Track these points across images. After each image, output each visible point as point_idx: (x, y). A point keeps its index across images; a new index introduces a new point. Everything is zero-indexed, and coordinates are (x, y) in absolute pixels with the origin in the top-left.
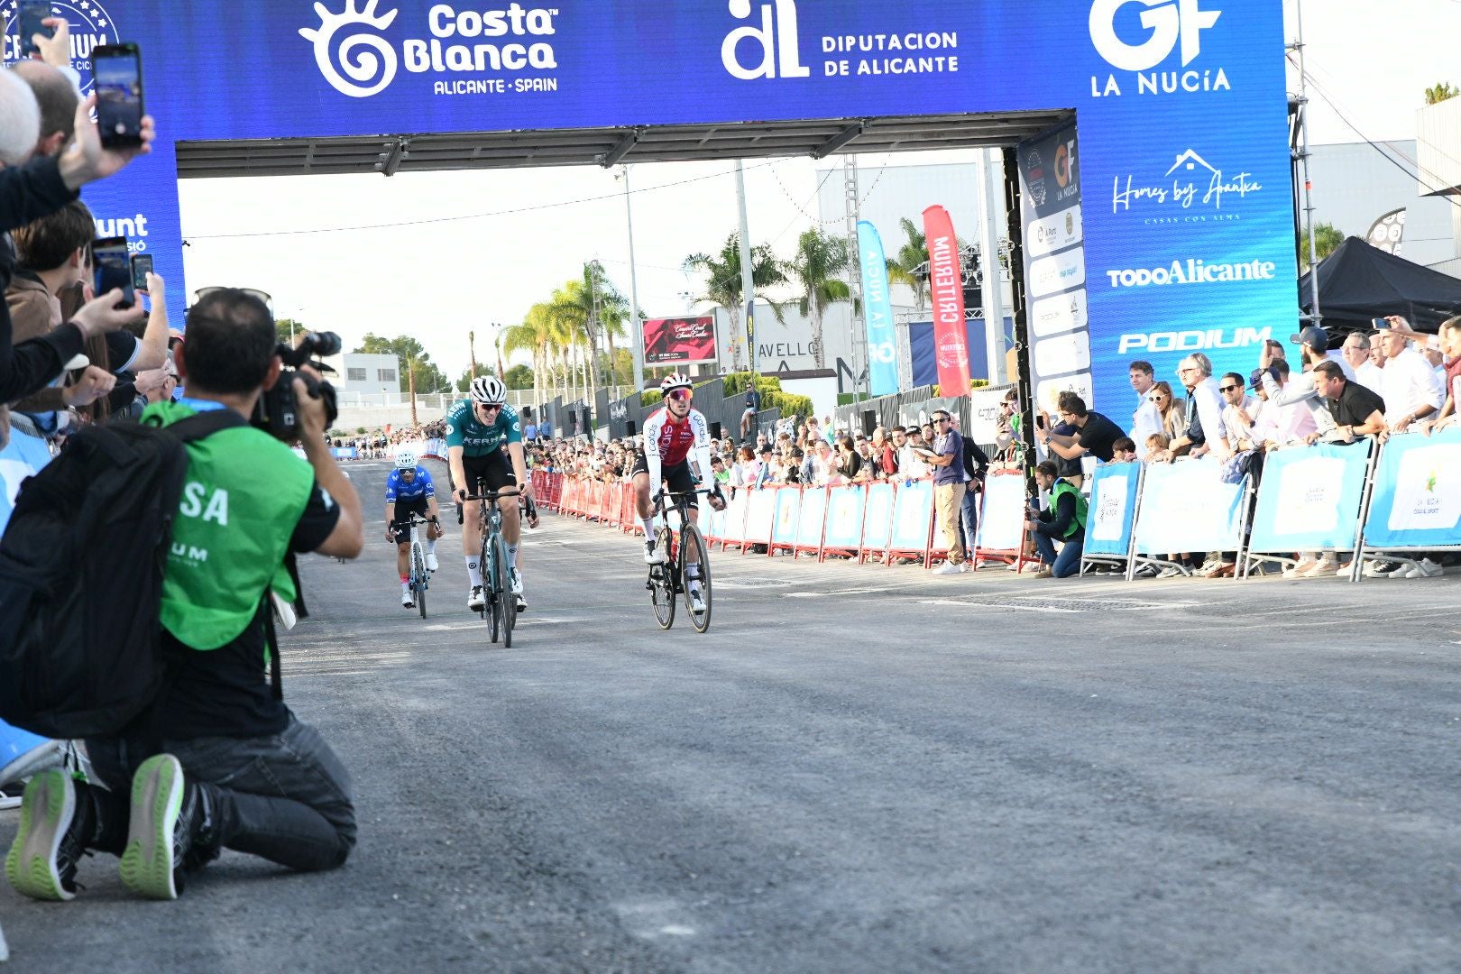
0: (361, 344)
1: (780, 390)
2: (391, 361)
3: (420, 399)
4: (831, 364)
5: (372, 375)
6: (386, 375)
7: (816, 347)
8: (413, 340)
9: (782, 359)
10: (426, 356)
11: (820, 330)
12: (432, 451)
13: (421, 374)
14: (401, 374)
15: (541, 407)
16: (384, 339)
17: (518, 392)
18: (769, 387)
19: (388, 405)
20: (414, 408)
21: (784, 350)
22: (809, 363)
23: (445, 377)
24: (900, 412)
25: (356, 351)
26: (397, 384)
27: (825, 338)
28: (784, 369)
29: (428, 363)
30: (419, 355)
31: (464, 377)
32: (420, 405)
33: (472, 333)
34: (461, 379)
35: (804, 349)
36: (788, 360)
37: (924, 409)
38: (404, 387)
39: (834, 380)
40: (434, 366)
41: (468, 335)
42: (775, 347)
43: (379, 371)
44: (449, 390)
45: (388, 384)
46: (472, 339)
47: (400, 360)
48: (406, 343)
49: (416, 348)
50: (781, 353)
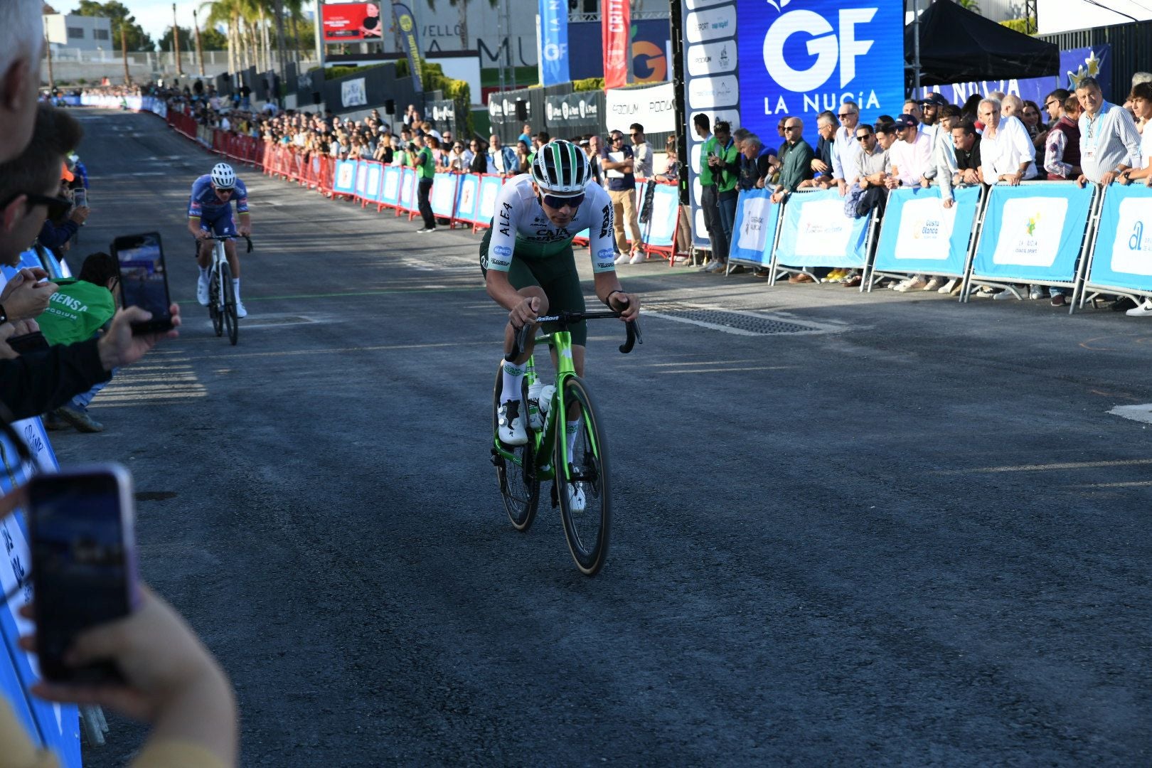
0: (77, 6)
1: (442, 74)
2: (104, 23)
3: (131, 56)
4: (473, 46)
5: (88, 33)
6: (102, 35)
7: (463, 31)
8: (121, 4)
9: (433, 38)
10: (133, 19)
11: (466, 16)
12: (148, 106)
13: (130, 33)
14: (113, 33)
15: (238, 73)
16: (96, 3)
17: (212, 54)
18: (434, 72)
19: (104, 60)
20: (127, 65)
21: (435, 31)
22: (456, 45)
23: (149, 37)
24: (546, 102)
25: (74, 13)
26: (109, 43)
27: (469, 23)
28: (435, 49)
29: (135, 24)
30: (127, 17)
31: (166, 37)
32: (131, 61)
33: (174, 5)
34: (162, 37)
35: (451, 31)
36: (439, 40)
37: (567, 101)
38: (117, 47)
39: (475, 60)
40: (139, 27)
41: (171, 7)
42: (428, 30)
43: (95, 30)
44: (151, 48)
45: (103, 42)
46: (174, 9)
47: (112, 21)
48: (115, 7)
49: (125, 11)
50: (432, 33)
